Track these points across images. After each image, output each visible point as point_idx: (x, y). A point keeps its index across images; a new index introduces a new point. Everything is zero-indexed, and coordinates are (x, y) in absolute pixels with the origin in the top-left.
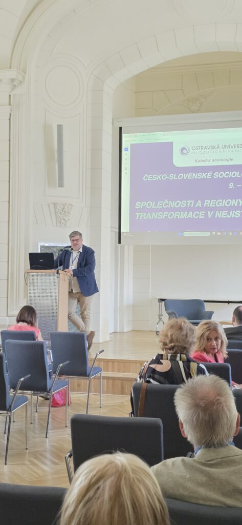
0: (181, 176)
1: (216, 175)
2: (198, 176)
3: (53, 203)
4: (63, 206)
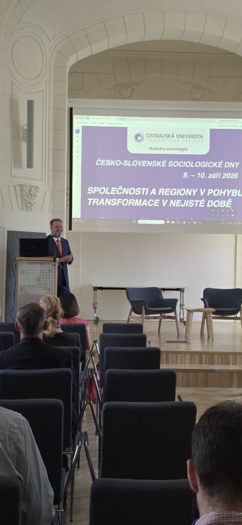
0: (135, 163)
1: (171, 164)
2: (152, 164)
3: (19, 185)
4: (29, 189)
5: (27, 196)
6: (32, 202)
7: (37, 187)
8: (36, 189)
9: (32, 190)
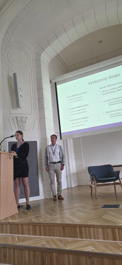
3: (15, 118)
4: (21, 119)
5: (20, 122)
6: (24, 126)
7: (26, 117)
8: (25, 118)
9: (23, 119)
